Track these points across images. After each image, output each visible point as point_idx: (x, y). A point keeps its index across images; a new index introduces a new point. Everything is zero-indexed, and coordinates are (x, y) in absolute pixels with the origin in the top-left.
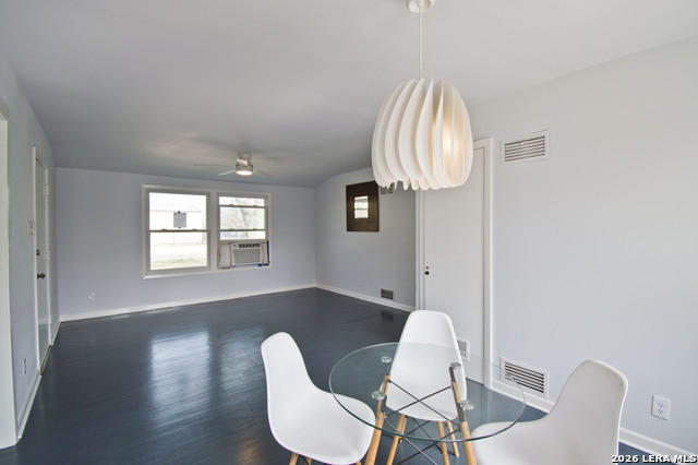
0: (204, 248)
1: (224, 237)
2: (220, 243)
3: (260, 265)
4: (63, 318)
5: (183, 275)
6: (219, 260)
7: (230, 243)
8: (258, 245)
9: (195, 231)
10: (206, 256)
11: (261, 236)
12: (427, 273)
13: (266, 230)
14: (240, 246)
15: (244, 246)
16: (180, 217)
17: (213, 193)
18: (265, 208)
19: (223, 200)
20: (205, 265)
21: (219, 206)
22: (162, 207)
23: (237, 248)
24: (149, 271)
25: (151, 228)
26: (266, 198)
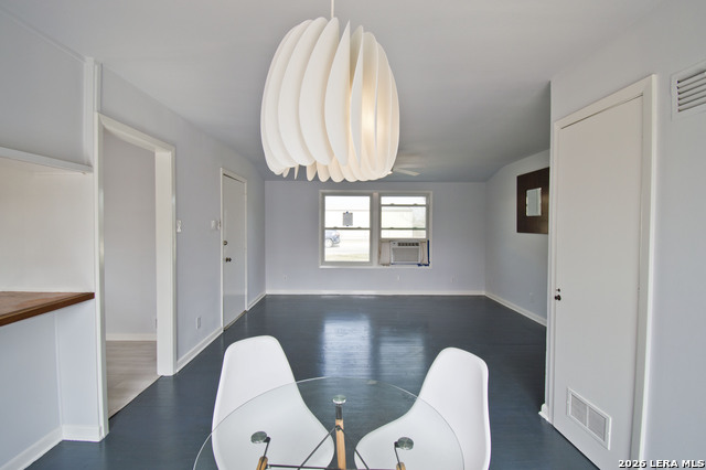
0: (367, 245)
1: (385, 234)
2: (382, 241)
3: (419, 265)
4: (268, 292)
5: (346, 268)
6: (379, 257)
7: (390, 241)
8: (417, 244)
9: (359, 229)
10: (368, 252)
11: (422, 235)
12: (558, 298)
13: (427, 229)
14: (399, 244)
15: (403, 244)
16: (348, 217)
17: (376, 194)
18: (427, 206)
19: (385, 200)
20: (368, 260)
21: (380, 206)
22: (335, 207)
23: (396, 246)
24: (324, 262)
25: (326, 226)
26: (427, 196)
